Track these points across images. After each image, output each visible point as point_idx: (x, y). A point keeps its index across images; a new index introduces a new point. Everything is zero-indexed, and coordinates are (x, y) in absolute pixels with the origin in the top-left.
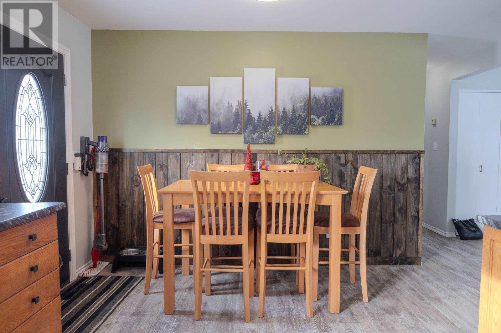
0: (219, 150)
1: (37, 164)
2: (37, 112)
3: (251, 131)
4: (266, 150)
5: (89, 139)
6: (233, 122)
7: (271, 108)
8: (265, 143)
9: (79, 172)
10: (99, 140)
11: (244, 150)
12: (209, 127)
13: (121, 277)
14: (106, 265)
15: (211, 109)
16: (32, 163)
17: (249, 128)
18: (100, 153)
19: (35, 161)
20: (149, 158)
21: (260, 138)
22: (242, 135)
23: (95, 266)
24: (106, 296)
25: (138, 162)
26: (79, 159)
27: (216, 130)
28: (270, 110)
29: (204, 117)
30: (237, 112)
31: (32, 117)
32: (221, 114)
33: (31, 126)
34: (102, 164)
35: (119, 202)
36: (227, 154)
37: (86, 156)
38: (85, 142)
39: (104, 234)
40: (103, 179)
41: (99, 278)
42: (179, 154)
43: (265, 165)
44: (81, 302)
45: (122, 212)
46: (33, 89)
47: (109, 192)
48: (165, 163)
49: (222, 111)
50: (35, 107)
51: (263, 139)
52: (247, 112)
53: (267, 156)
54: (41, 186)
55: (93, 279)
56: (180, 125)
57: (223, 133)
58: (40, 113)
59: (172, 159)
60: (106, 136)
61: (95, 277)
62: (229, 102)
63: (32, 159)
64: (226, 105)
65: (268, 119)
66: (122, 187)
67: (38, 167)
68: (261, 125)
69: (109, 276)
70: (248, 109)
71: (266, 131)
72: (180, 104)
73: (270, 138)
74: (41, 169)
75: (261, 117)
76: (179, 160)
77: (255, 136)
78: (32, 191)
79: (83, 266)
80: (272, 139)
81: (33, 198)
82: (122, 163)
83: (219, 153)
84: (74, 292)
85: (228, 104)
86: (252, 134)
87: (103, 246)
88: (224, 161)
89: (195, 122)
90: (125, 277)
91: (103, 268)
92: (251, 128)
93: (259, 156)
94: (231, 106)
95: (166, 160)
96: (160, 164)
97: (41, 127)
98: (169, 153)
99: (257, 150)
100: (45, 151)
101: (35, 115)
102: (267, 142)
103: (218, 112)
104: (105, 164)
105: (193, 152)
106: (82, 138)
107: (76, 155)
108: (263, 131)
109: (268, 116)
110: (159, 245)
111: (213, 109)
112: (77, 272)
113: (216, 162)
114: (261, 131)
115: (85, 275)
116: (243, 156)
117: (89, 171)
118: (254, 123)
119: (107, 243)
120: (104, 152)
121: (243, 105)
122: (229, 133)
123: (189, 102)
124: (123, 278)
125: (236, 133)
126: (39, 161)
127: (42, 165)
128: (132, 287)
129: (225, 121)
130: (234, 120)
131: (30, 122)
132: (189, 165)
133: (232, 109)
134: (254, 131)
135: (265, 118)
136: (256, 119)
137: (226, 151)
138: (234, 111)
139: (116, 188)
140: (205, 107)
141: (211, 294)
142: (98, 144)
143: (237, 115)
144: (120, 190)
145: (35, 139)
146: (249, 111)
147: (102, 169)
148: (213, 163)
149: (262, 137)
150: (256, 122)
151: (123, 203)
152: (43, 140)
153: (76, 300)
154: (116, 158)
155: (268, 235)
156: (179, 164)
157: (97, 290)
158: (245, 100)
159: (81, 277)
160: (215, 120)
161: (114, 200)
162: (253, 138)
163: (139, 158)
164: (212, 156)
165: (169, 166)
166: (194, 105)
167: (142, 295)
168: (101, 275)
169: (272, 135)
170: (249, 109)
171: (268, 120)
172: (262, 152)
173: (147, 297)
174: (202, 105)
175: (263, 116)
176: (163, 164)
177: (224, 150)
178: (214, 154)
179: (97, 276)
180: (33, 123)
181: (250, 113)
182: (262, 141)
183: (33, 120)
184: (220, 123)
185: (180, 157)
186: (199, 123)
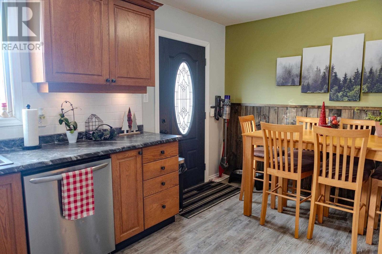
0: (308, 106)
1: (187, 113)
2: (188, 83)
3: (336, 90)
4: (350, 107)
5: (220, 97)
6: (320, 83)
7: (357, 70)
8: (349, 100)
9: (214, 118)
10: (225, 98)
11: (330, 106)
12: (300, 87)
13: (232, 186)
14: (227, 177)
15: (302, 73)
16: (184, 112)
17: (335, 88)
18: (225, 106)
19: (186, 111)
20: (257, 110)
21: (344, 96)
22: (329, 94)
23: (220, 176)
24: (218, 195)
25: (250, 112)
26: (213, 110)
27: (306, 90)
28: (356, 72)
29: (297, 80)
30: (325, 75)
31: (185, 86)
32: (310, 77)
33: (184, 92)
34: (226, 114)
35: (237, 138)
36: (314, 109)
37: (218, 108)
38: (218, 99)
39: (226, 158)
40: (227, 123)
41: (220, 184)
42: (277, 108)
43: (335, 121)
44: (204, 194)
45: (239, 145)
46: (186, 71)
47: (232, 131)
48: (267, 114)
49: (311, 75)
50: (187, 81)
51: (348, 97)
52: (334, 74)
53: (351, 112)
54: (189, 125)
55: (217, 183)
56: (279, 87)
57: (311, 93)
58: (189, 84)
59: (272, 111)
60: (229, 95)
61: (218, 182)
62: (317, 67)
63: (184, 110)
64: (316, 70)
65: (353, 79)
66: (239, 129)
67: (188, 115)
68: (346, 85)
69: (226, 184)
70: (334, 71)
71: (351, 90)
72: (280, 71)
73: (355, 96)
74: (189, 115)
75: (347, 78)
76: (277, 113)
77: (340, 94)
78: (183, 127)
79: (214, 175)
80: (356, 97)
81: (184, 131)
82: (240, 113)
83: (307, 108)
84: (203, 188)
85: (317, 69)
86: (337, 93)
87: (224, 165)
88: (311, 115)
89: (289, 84)
90: (234, 187)
91: (225, 179)
92: (336, 88)
93: (343, 111)
94: (320, 70)
95: (268, 111)
96: (264, 115)
97: (190, 92)
98: (270, 107)
99: (341, 106)
100: (192, 105)
101: (187, 85)
102: (352, 100)
103: (308, 76)
104: (228, 114)
105: (287, 107)
106: (216, 96)
107: (212, 107)
108: (348, 90)
109: (353, 77)
110: (255, 171)
111: (304, 74)
112: (209, 178)
113: (305, 115)
114: (346, 90)
115: (213, 180)
116: (328, 111)
117: (220, 117)
118: (340, 84)
119: (227, 164)
120: (227, 105)
121: (330, 69)
122: (317, 92)
123: (286, 69)
124: (233, 187)
125: (322, 92)
126: (188, 111)
127: (189, 113)
128: (235, 194)
129: (313, 82)
130: (322, 82)
131: (184, 89)
132: (284, 117)
133: (320, 72)
134: (339, 90)
135: (350, 79)
136: (342, 80)
137: (313, 107)
138: (322, 74)
139: (236, 129)
140: (298, 72)
141: (282, 213)
142: (225, 100)
143: (324, 77)
144: (238, 131)
145: (186, 98)
146: (336, 73)
147: (226, 117)
148: (302, 116)
149: (346, 96)
150: (341, 82)
151: (240, 140)
152: (191, 99)
153: (202, 193)
154: (237, 109)
155: (319, 177)
156: (277, 115)
157: (215, 190)
158: (332, 65)
159: (211, 181)
160: (305, 82)
161: (235, 137)
162: (337, 96)
163: (251, 110)
164: (302, 110)
165: (269, 116)
166: (289, 72)
167: (238, 200)
168: (222, 182)
169: (357, 94)
170: (336, 72)
171: (353, 81)
172: (345, 108)
173: (240, 202)
174: (296, 71)
175: (348, 77)
176: (265, 115)
177: (312, 106)
178: (303, 109)
179: (219, 182)
180: (185, 90)
181: (336, 75)
182: (346, 98)
183: (185, 88)
184: (309, 84)
185: (277, 110)
186: (292, 85)
